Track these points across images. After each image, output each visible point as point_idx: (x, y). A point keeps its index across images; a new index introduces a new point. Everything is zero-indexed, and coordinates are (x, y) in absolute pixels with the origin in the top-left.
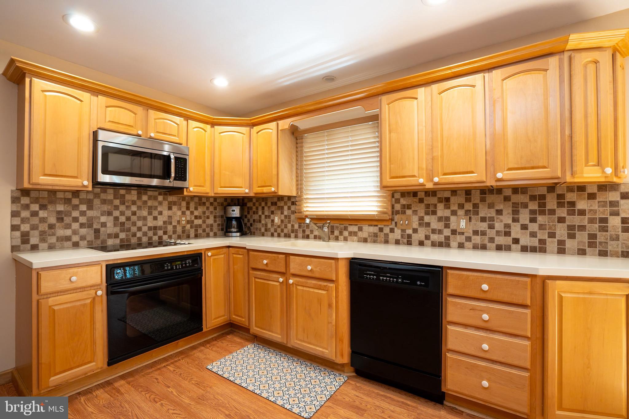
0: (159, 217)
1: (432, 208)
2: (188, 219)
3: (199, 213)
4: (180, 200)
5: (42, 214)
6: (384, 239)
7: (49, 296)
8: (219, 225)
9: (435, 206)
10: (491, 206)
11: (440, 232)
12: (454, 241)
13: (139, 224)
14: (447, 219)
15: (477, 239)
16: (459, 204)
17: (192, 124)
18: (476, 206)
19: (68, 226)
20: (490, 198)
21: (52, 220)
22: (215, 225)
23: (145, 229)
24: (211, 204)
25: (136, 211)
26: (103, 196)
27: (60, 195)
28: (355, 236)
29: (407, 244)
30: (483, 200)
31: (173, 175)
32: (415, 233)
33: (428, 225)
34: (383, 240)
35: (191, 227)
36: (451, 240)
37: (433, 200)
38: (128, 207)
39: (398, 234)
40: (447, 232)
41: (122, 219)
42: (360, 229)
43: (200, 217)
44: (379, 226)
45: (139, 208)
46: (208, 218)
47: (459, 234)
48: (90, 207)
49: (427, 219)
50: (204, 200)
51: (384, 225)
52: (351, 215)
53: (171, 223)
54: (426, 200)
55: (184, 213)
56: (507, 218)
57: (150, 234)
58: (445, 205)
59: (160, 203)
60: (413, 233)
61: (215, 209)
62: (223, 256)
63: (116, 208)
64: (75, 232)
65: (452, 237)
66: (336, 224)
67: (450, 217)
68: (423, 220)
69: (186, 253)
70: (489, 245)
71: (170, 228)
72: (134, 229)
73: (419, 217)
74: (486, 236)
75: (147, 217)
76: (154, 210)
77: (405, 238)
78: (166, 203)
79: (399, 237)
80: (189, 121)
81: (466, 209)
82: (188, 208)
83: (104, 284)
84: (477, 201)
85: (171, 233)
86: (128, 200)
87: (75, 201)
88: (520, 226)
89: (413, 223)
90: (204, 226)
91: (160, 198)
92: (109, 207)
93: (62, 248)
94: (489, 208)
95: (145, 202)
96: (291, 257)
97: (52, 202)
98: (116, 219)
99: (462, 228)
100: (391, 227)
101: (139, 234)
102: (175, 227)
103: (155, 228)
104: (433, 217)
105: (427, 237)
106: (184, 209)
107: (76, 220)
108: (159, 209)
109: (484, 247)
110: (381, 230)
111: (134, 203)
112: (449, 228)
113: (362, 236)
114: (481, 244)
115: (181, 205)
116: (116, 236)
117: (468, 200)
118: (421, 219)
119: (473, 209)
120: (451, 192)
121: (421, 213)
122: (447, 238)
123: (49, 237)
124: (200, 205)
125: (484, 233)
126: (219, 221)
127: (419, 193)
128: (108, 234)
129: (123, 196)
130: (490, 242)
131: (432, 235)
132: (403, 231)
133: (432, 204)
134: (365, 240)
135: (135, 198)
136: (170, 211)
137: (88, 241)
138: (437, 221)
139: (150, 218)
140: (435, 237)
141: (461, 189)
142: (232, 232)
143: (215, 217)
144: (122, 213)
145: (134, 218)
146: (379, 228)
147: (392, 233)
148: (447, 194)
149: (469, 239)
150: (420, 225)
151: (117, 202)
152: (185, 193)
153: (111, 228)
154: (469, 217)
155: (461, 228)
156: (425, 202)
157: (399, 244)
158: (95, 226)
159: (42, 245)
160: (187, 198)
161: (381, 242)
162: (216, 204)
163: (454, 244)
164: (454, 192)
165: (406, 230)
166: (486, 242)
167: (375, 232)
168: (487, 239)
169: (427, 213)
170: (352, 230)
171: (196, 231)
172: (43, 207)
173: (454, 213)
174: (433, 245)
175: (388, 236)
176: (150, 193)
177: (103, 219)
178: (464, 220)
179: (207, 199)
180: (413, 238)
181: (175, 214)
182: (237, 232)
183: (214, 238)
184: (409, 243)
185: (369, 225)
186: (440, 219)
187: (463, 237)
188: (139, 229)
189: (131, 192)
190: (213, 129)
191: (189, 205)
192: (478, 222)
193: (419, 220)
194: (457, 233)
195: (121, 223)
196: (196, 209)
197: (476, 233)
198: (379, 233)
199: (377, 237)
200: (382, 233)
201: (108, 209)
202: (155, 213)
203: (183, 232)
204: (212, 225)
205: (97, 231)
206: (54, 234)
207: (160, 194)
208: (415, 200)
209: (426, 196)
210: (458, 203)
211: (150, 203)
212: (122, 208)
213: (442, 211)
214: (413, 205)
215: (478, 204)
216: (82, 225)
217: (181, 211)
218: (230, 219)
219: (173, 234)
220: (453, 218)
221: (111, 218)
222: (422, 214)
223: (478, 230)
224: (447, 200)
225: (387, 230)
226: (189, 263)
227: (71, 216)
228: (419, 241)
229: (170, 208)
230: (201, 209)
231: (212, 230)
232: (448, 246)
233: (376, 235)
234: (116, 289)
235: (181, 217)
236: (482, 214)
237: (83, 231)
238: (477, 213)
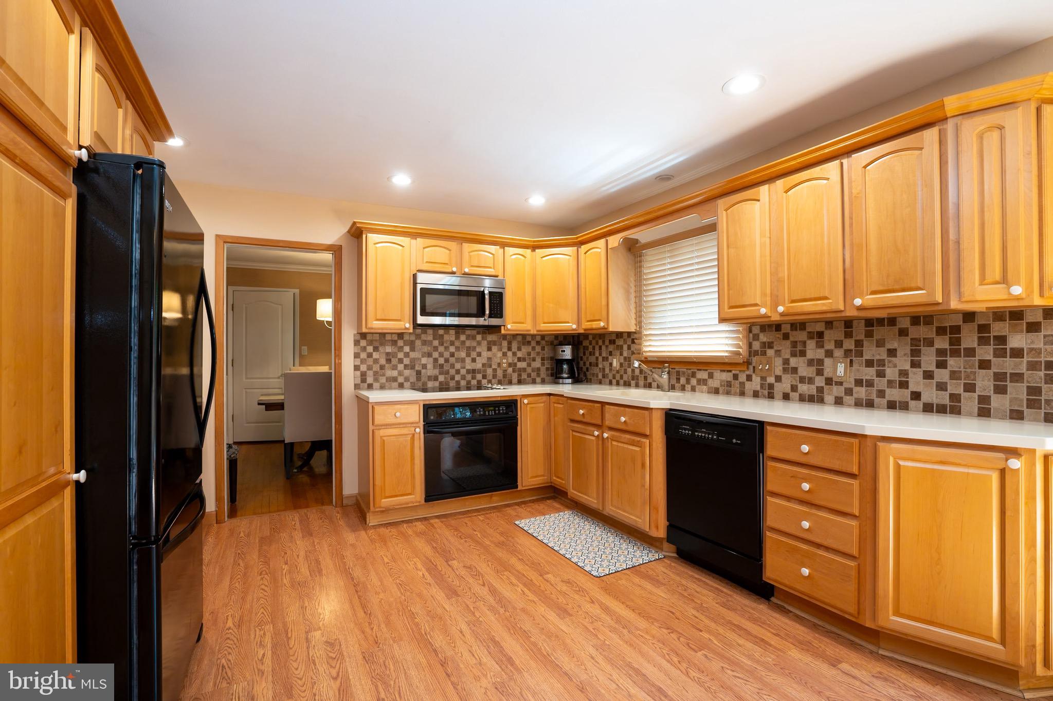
0: (477, 358)
1: (799, 347)
2: (510, 361)
3: (523, 354)
4: (500, 339)
5: (376, 355)
6: (740, 390)
7: (380, 427)
8: (547, 369)
9: (804, 343)
10: (880, 344)
11: (811, 381)
12: (829, 394)
13: (458, 366)
14: (820, 362)
15: (861, 392)
16: (836, 341)
17: (510, 251)
18: (859, 344)
19: (394, 368)
20: (879, 332)
21: (383, 361)
22: (543, 369)
23: (463, 372)
24: (538, 343)
25: (454, 353)
26: (424, 337)
27: (388, 337)
28: (705, 385)
29: (769, 398)
30: (869, 335)
31: (487, 312)
32: (779, 382)
33: (795, 370)
34: (738, 391)
35: (514, 371)
36: (825, 393)
37: (801, 336)
38: (447, 348)
39: (756, 381)
40: (820, 381)
41: (441, 361)
42: (711, 376)
43: (524, 360)
44: (733, 372)
45: (458, 349)
46: (534, 360)
47: (835, 385)
48: (413, 349)
49: (793, 362)
50: (529, 338)
51: (740, 371)
52: (696, 357)
53: (491, 366)
54: (793, 336)
55: (505, 354)
56: (903, 362)
57: (469, 377)
58: (817, 342)
59: (479, 343)
60: (776, 382)
61: (543, 349)
62: (542, 405)
63: (436, 349)
64: (400, 374)
65: (826, 388)
66: (682, 369)
67: (823, 359)
68: (789, 364)
69: (499, 399)
70: (877, 401)
71: (489, 371)
72: (452, 372)
73: (783, 359)
74: (874, 387)
75: (465, 358)
76: (473, 351)
77: (765, 389)
78: (485, 343)
79: (758, 388)
80: (505, 248)
81: (845, 348)
82: (509, 349)
83: (422, 423)
84: (861, 336)
85: (491, 377)
86: (447, 341)
87: (400, 343)
88: (922, 373)
89: (775, 367)
90: (529, 370)
91: (479, 337)
92: (429, 348)
93: (391, 388)
94: (877, 347)
95: (463, 343)
96: (607, 406)
97: (382, 344)
98: (436, 360)
99: (840, 375)
100: (748, 373)
101: (457, 378)
102: (495, 370)
103: (473, 372)
104: (801, 359)
105: (794, 388)
106: (505, 350)
107: (401, 361)
108: (478, 350)
109: (870, 404)
110: (736, 377)
111: (452, 343)
112: (823, 375)
113: (712, 385)
114: (866, 399)
115: (501, 345)
116: (436, 378)
117: (848, 335)
118: (786, 362)
119: (855, 347)
120: (826, 324)
121: (786, 353)
122: (820, 390)
123: (380, 378)
124: (524, 344)
125: (870, 384)
126: (548, 364)
127: (783, 326)
128: (428, 376)
129: (442, 336)
130: (878, 396)
131: (799, 385)
132: (763, 379)
133: (800, 342)
134: (716, 391)
135: (453, 338)
136: (489, 352)
137: (411, 383)
138: (806, 365)
139: (468, 360)
140: (804, 388)
141: (839, 320)
142: (563, 378)
143: (543, 359)
144: (441, 355)
145: (452, 360)
146: (734, 374)
147: (749, 382)
148: (820, 327)
149: (849, 392)
150: (785, 370)
151: (436, 343)
152: (503, 332)
153: (431, 371)
154: (850, 359)
155: (838, 375)
156: (792, 339)
157: (758, 397)
158: (417, 368)
159: (376, 385)
160: (508, 337)
161: (735, 394)
162: (543, 342)
163: (829, 398)
164: (829, 324)
165: (766, 377)
166: (874, 396)
167: (729, 380)
168: (875, 393)
169: (793, 354)
170: (701, 377)
171: (520, 375)
172: (376, 349)
173: (829, 354)
174: (802, 399)
175: (744, 385)
176: (468, 332)
177: (424, 360)
178: (843, 365)
179: (532, 337)
180: (775, 389)
181: (495, 355)
182: (568, 378)
183: (542, 384)
184: (771, 396)
185: (721, 371)
186: (811, 363)
187: (842, 389)
188: (458, 372)
189: (449, 332)
190: (534, 253)
191: (511, 345)
192: (863, 367)
193: (784, 364)
194: (834, 382)
195: (440, 365)
196: (519, 349)
197: (859, 382)
198: (733, 382)
199: (731, 387)
200: (737, 381)
201: (428, 350)
202: (474, 354)
203: (505, 376)
204: (539, 369)
205: (419, 373)
206: (384, 375)
207: (478, 333)
208: (777, 336)
209: (792, 330)
210: (835, 339)
211: (468, 343)
212: (441, 349)
213: (813, 351)
214: (775, 343)
215: (862, 341)
216: (406, 367)
217: (502, 353)
218: (560, 362)
219: (493, 378)
220: (828, 362)
221: (431, 360)
222: (787, 356)
223: (863, 379)
224: (820, 335)
225: (742, 378)
226: (503, 410)
227: (397, 357)
228: (783, 393)
229: (489, 349)
230: (525, 349)
231: (538, 375)
232: (821, 401)
233: (729, 384)
234: (431, 429)
235: (501, 359)
236: (867, 356)
237: (407, 372)
238: (861, 354)
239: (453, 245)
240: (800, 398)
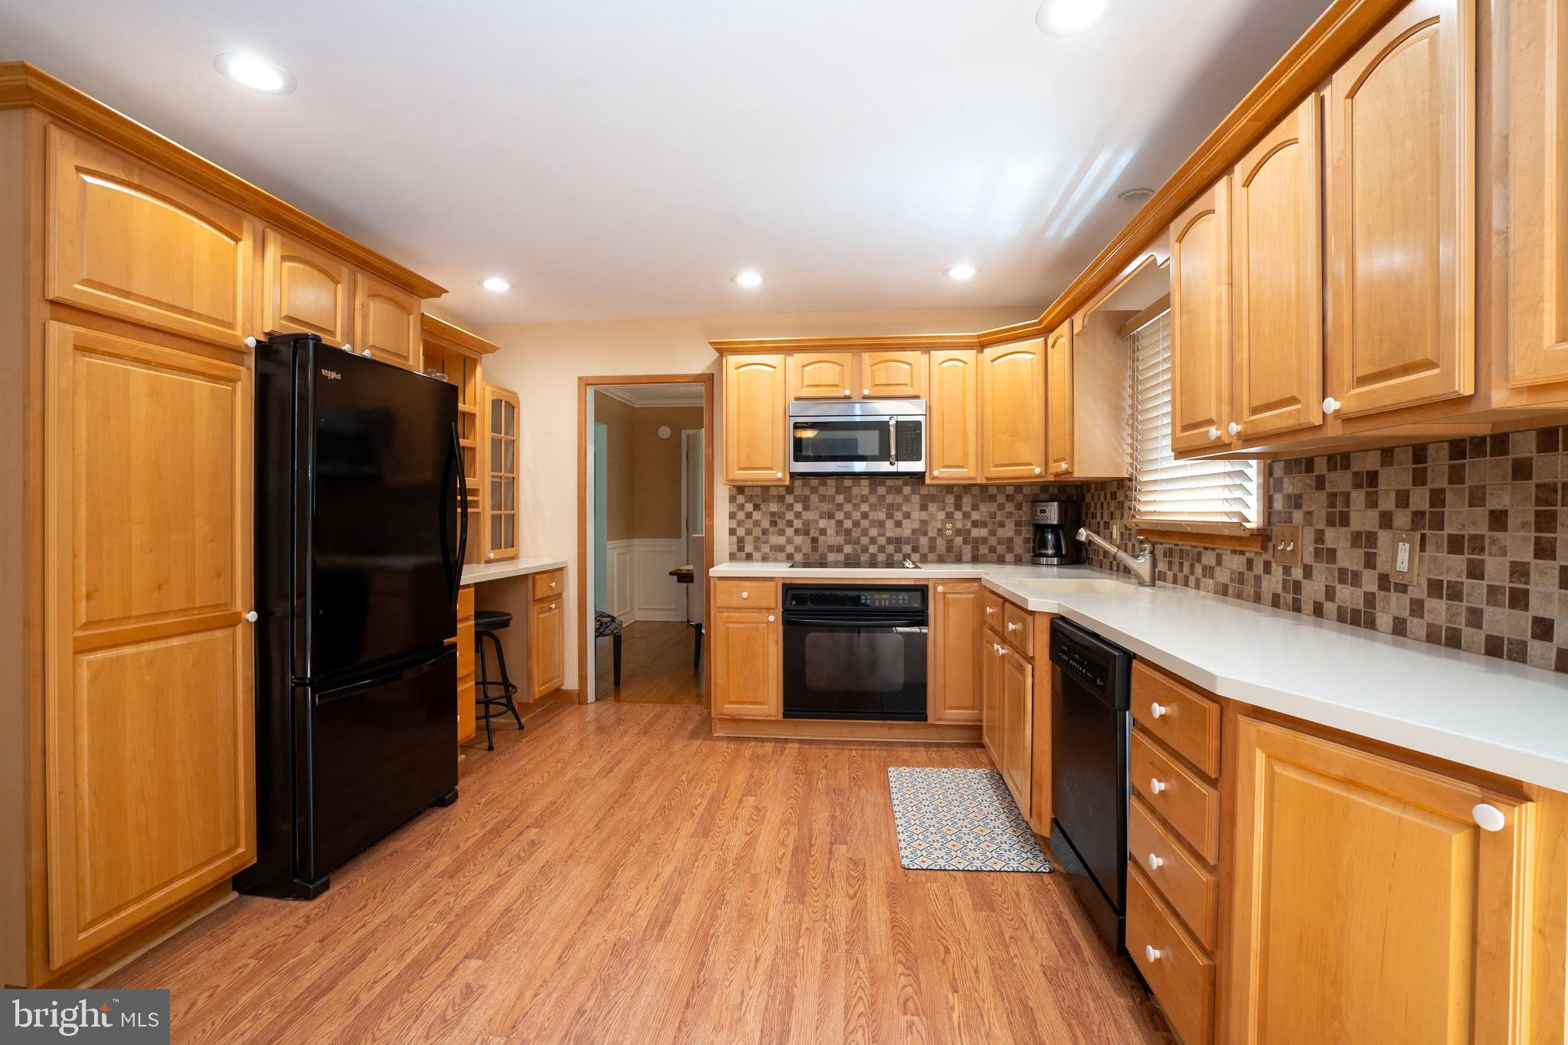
0: (905, 522)
1: (1340, 507)
2: (959, 525)
3: (981, 515)
4: (942, 491)
5: (756, 516)
6: (1254, 591)
7: (724, 610)
8: (1027, 540)
9: (1347, 496)
10: (1476, 498)
11: (1355, 579)
12: (1383, 611)
13: (873, 532)
14: (1371, 539)
15: (1438, 610)
16: (1398, 494)
17: (939, 355)
18: (1437, 498)
19: (782, 533)
20: (1475, 471)
21: (766, 524)
22: (1019, 541)
23: (882, 541)
24: (1009, 498)
25: (868, 512)
26: (822, 490)
27: (773, 492)
28: (1212, 579)
29: (1293, 610)
30: (1456, 476)
31: (893, 452)
32: (1308, 579)
33: (1332, 555)
34: (1252, 593)
35: (965, 542)
36: (1377, 608)
37: (1340, 481)
38: (856, 506)
39: (1277, 575)
40: (1370, 582)
41: (848, 524)
42: (1219, 561)
43: (984, 524)
44: (1248, 555)
45: (873, 507)
46: (1002, 525)
47: (1395, 591)
48: (806, 508)
49: (1330, 537)
50: (992, 491)
51: (1256, 553)
52: (1189, 525)
53: (926, 534)
54: (1330, 482)
55: (950, 516)
56: (1520, 543)
57: (890, 549)
58: (1368, 494)
59: (907, 499)
60: (1304, 578)
61: (1019, 507)
62: (972, 596)
63: (840, 507)
64: (789, 541)
65: (1380, 595)
66: (1186, 545)
67: (1376, 532)
68: (1323, 542)
70: (1467, 633)
71: (924, 541)
72: (865, 540)
73: (1315, 530)
74: (1462, 601)
75: (884, 521)
76: (897, 510)
77: (1289, 593)
78: (916, 499)
79: (1279, 589)
80: (932, 352)
81: (1414, 509)
82: (958, 507)
83: (780, 610)
84: (1442, 482)
85: (925, 550)
86: (857, 495)
87: (790, 499)
88: (1557, 573)
89: (1304, 548)
90: (993, 541)
91: (907, 490)
92: (830, 506)
93: (776, 560)
94: (1471, 505)
95: (882, 498)
96: (1006, 604)
97: (765, 500)
98: (840, 523)
99: (1402, 570)
100: (1265, 557)
101: (873, 549)
102: (933, 540)
103: (897, 541)
104: (1343, 533)
105: (1330, 594)
106: (950, 508)
107: (790, 524)
108: (905, 509)
109: (1454, 641)
110: (1250, 564)
111: (864, 499)
112: (1375, 568)
113: (1220, 579)
114: (1447, 628)
115: (944, 501)
116: (840, 549)
117: (1419, 479)
118: (1320, 537)
119: (1430, 507)
120: (1382, 454)
121: (1320, 519)
122: (1370, 600)
123: (763, 545)
124: (983, 500)
125: (1455, 593)
126: (1025, 532)
127: (1317, 462)
128: (829, 546)
129: (849, 488)
130: (1469, 624)
131: (1338, 588)
132: (1287, 570)
133: (1340, 493)
134: (1225, 591)
135: (866, 491)
136: (924, 513)
137: (804, 554)
138: (1349, 545)
139: (890, 524)
140: (1346, 595)
141: (1404, 443)
142: (1047, 556)
143: (1018, 524)
144: (848, 516)
145: (864, 523)
146: (1247, 560)
147: (1268, 576)
148: (1372, 462)
149: (1417, 607)
150: (1318, 553)
151: (840, 499)
152: (928, 481)
153: (832, 538)
154: (1421, 534)
155: (1398, 569)
156: (1329, 488)
157: (1279, 608)
158: (812, 534)
159: (757, 555)
160: (955, 489)
161: (1248, 599)
162: (1019, 497)
163: (1383, 620)
164: (1387, 453)
165: (1290, 567)
166: (1461, 623)
167: (1241, 570)
168: (1464, 615)
169: (1331, 523)
170: (1207, 563)
171: (975, 549)
172: (757, 507)
173: (1386, 520)
174: (1342, 617)
175: (1261, 582)
176: (890, 482)
177: (822, 524)
178: (1407, 545)
179: (998, 489)
180: (1303, 592)
181: (933, 517)
182: (1053, 556)
183: (1016, 565)
184: (1297, 608)
185: (1232, 552)
186: (1356, 540)
187: (1405, 600)
188: (873, 541)
189: (860, 483)
190: (979, 355)
191: (961, 501)
192: (1442, 552)
193: (1316, 543)
194: (1392, 584)
195: (846, 530)
196: (975, 508)
197: (1435, 588)
198: (1246, 574)
199: (1243, 584)
200: (1251, 573)
201: (828, 508)
202: (898, 516)
203: (950, 548)
204: (1010, 540)
205: (814, 540)
206: (767, 542)
207: (905, 484)
208: (1309, 482)
209: (1329, 469)
210: (1397, 488)
211: (889, 499)
212: (848, 507)
213: (1362, 519)
214: (1305, 497)
215: (1443, 491)
216: (797, 532)
217: (944, 513)
218: (1040, 529)
219: (930, 552)
220: (1384, 537)
221: (833, 522)
222: (1322, 525)
223: (1442, 581)
224: (1373, 478)
225: (1258, 568)
226: (903, 599)
227: (784, 518)
228: (1314, 602)
229: (924, 507)
230: (985, 508)
231: (1010, 550)
232: (1371, 624)
233: (1241, 579)
234: (793, 618)
235: (944, 524)
236: (1449, 530)
237: (799, 540)
238: (1438, 523)
239: (846, 357)
240: (1338, 616)
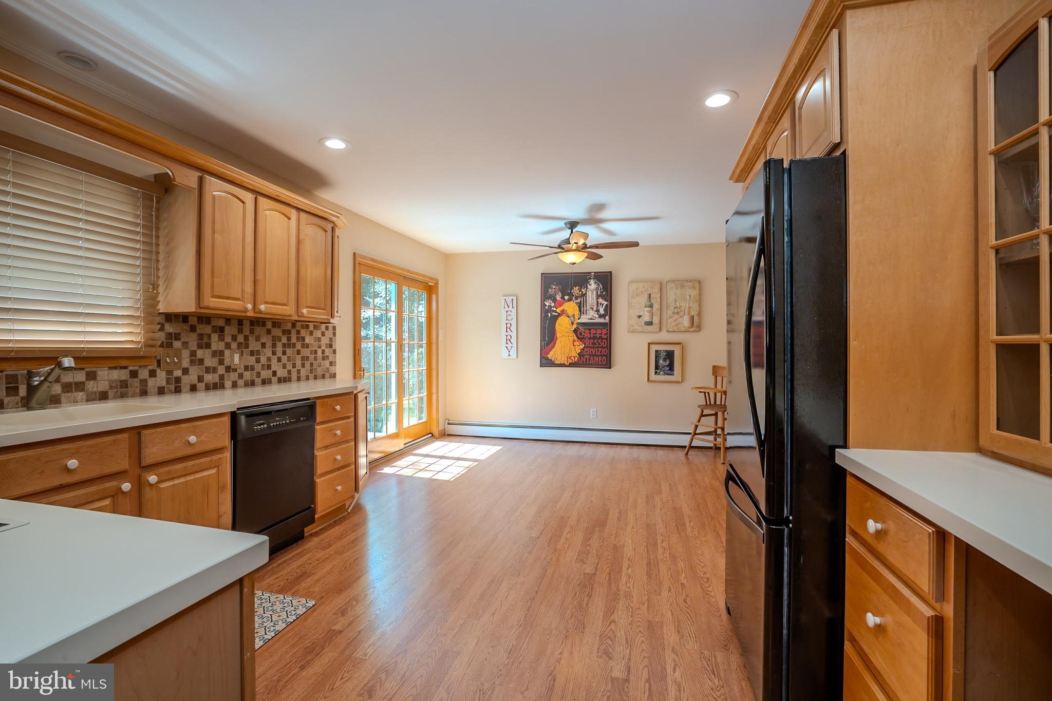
1: (205, 340)
6: (140, 390)
9: (209, 336)
10: (258, 339)
11: (215, 370)
12: (228, 380)
14: (222, 353)
15: (247, 375)
16: (233, 336)
18: (246, 338)
20: (258, 330)
28: (80, 391)
29: (175, 392)
30: (252, 332)
32: (186, 374)
33: (201, 361)
34: (138, 390)
36: (225, 380)
37: (207, 329)
39: (161, 378)
40: (221, 370)
42: (92, 376)
44: (131, 368)
47: (232, 372)
49: (200, 354)
51: (139, 366)
54: (199, 329)
56: (268, 352)
58: (219, 335)
60: (183, 374)
65: (226, 375)
67: (224, 351)
68: (196, 356)
70: (256, 380)
73: (190, 351)
74: (255, 370)
77: (172, 384)
79: (164, 383)
81: (238, 342)
84: (247, 333)
88: (276, 359)
89: (183, 360)
94: (256, 341)
99: (236, 363)
100: (150, 368)
104: (207, 351)
105: (200, 379)
109: (252, 384)
110: (134, 374)
112: (223, 364)
113: (95, 389)
114: (250, 380)
117: (240, 331)
118: (193, 354)
119: (244, 341)
120: (225, 320)
121: (193, 345)
122: (222, 377)
125: (253, 369)
127: (190, 318)
130: (257, 377)
131: (205, 375)
132: (169, 373)
133: (206, 334)
134: (103, 396)
138: (211, 356)
140: (209, 378)
141: (235, 317)
146: (131, 371)
147: (152, 378)
148: (221, 323)
149: (241, 376)
150: (192, 362)
154: (241, 350)
155: (234, 363)
156: (198, 331)
157: (164, 394)
161: (134, 396)
163: (228, 384)
164: (228, 320)
165: (173, 371)
166: (254, 377)
167: (124, 378)
168: (255, 375)
169: (200, 346)
170: (71, 380)
173: (228, 346)
174: (208, 388)
175: (147, 383)
178: (238, 355)
180: (183, 381)
184: (178, 390)
185: (110, 368)
186: (214, 354)
187: (236, 374)
192: (248, 356)
193: (191, 356)
194: (231, 369)
197: (246, 368)
198: (130, 381)
199: (127, 387)
200: (136, 380)
208: (185, 327)
209: (198, 323)
210: (232, 334)
213: (216, 345)
214: (182, 335)
215: (248, 336)
220: (227, 352)
222: (194, 348)
223: (248, 365)
224: (222, 329)
225: (144, 374)
228: (190, 385)
232: (222, 387)
233: (124, 384)
236: (251, 348)
238: (247, 346)
240: (206, 388)
